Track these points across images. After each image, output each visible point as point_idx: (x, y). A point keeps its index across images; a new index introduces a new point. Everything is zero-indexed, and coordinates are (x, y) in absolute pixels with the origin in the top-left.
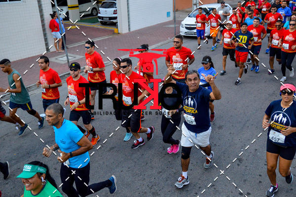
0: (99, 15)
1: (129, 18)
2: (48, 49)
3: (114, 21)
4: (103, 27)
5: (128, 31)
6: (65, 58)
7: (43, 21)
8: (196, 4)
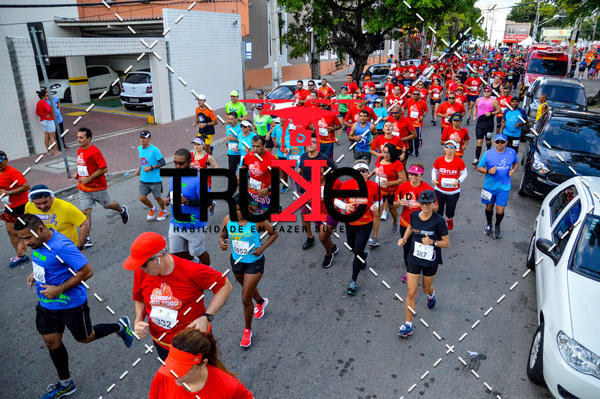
0: (122, 94)
1: (171, 100)
2: (32, 150)
3: (148, 104)
4: (129, 114)
5: (170, 120)
6: (62, 165)
7: (22, 102)
8: (277, 80)
